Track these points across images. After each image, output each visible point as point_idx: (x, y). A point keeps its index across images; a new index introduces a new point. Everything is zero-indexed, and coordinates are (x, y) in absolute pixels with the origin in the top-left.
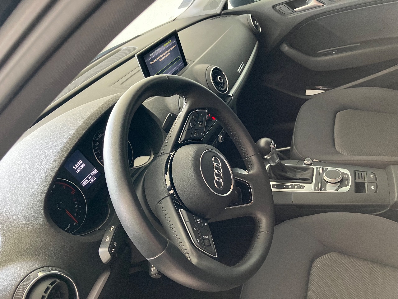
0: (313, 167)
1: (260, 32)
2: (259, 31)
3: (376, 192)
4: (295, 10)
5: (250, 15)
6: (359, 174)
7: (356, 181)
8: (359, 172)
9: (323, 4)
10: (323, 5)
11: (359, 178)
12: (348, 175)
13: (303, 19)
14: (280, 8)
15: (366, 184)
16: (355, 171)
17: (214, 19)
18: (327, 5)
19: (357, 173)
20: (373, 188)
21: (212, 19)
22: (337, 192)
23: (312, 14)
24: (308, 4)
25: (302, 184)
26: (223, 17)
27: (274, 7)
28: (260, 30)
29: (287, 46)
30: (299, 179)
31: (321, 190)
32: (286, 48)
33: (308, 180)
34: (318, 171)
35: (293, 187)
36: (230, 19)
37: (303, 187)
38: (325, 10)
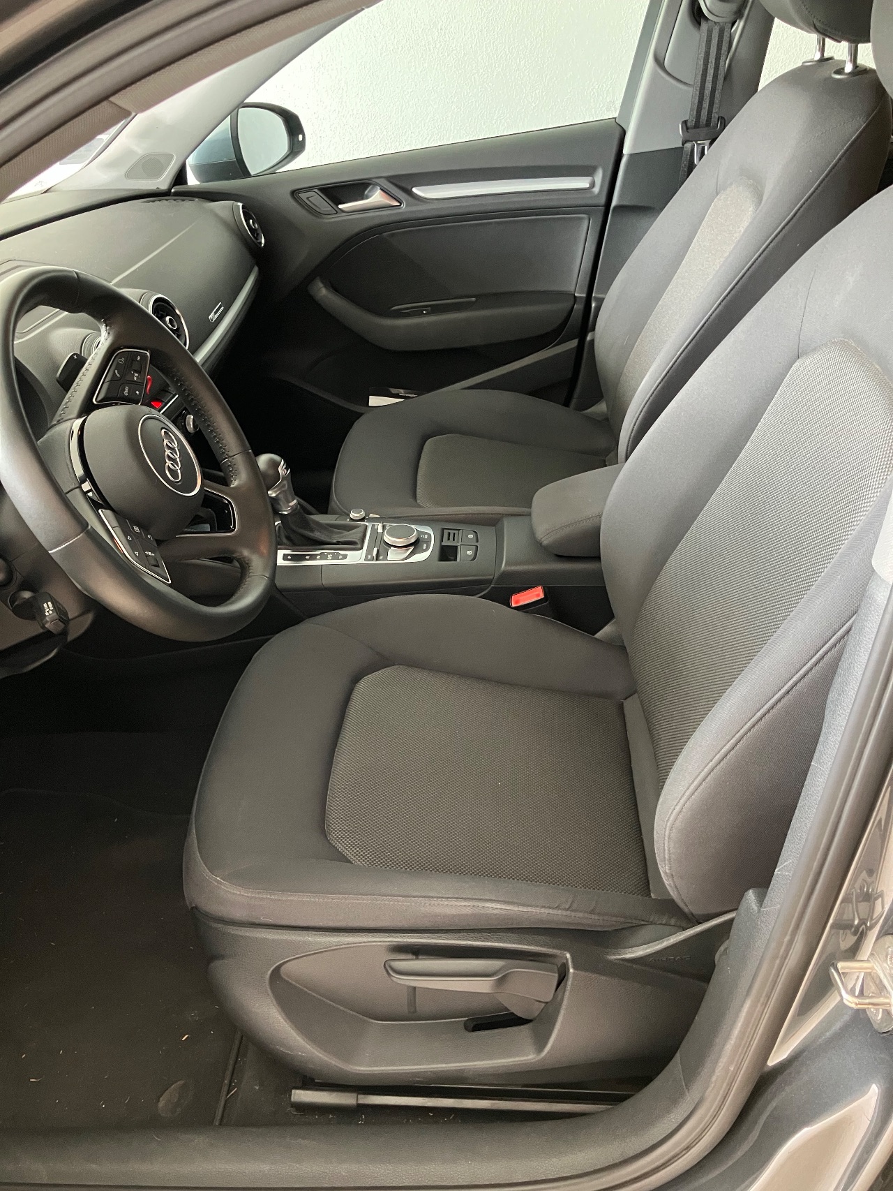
0: (367, 524)
1: (263, 245)
2: (261, 243)
3: (473, 559)
4: (340, 206)
5: (240, 205)
6: (449, 534)
7: (443, 544)
8: (450, 531)
9: (399, 202)
10: (399, 204)
11: (449, 539)
12: (429, 535)
13: (357, 229)
14: (308, 198)
15: (459, 548)
16: (443, 530)
17: (153, 201)
18: (406, 206)
19: (446, 532)
20: (469, 553)
21: (149, 202)
22: (405, 561)
23: (377, 222)
24: (367, 197)
25: (342, 552)
26: (175, 200)
27: (294, 193)
28: (263, 241)
29: (325, 287)
30: (338, 543)
31: (377, 559)
32: (322, 292)
33: (353, 545)
34: (374, 530)
35: (324, 557)
36: (190, 207)
37: (345, 557)
38: (405, 217)
